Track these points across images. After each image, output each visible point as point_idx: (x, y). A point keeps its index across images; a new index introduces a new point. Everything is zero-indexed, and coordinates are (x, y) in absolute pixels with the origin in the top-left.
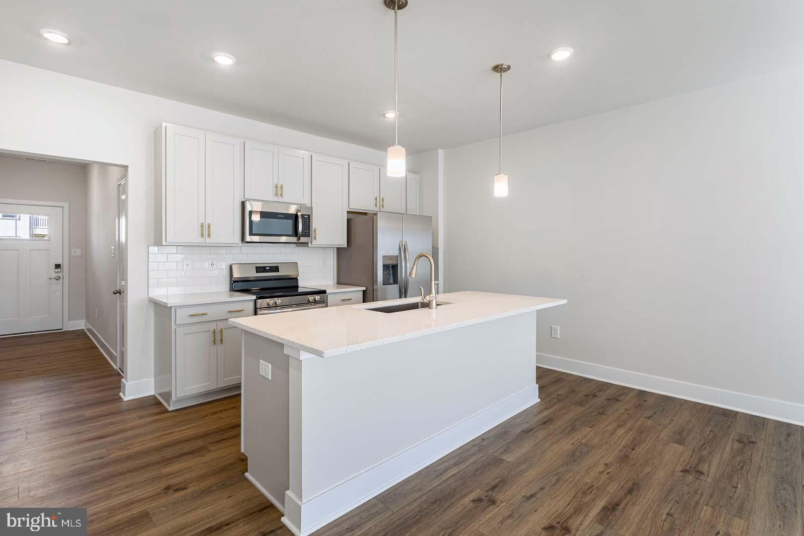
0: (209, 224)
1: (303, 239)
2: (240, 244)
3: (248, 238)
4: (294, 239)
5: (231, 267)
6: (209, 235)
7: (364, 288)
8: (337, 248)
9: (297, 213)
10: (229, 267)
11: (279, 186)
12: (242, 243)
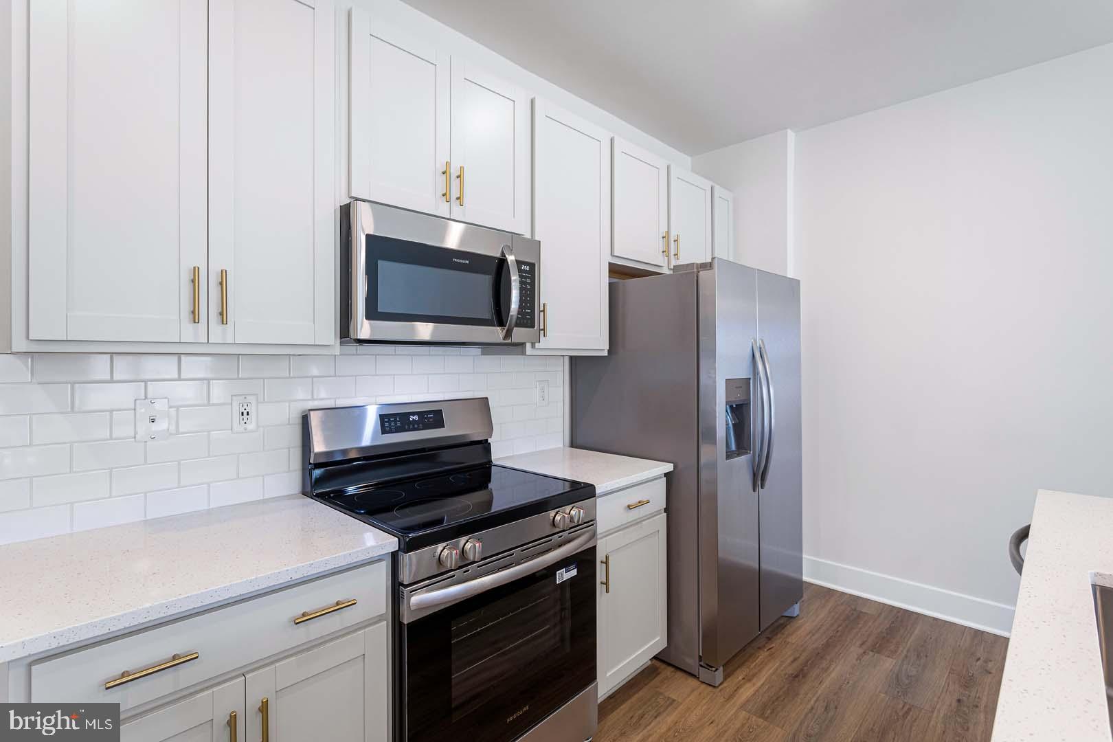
0: (223, 273)
1: (519, 334)
2: (337, 349)
3: (364, 328)
4: (496, 334)
5: (305, 421)
6: (221, 314)
7: (669, 467)
8: (571, 358)
9: (503, 254)
10: (299, 421)
11: (454, 172)
12: (342, 343)
